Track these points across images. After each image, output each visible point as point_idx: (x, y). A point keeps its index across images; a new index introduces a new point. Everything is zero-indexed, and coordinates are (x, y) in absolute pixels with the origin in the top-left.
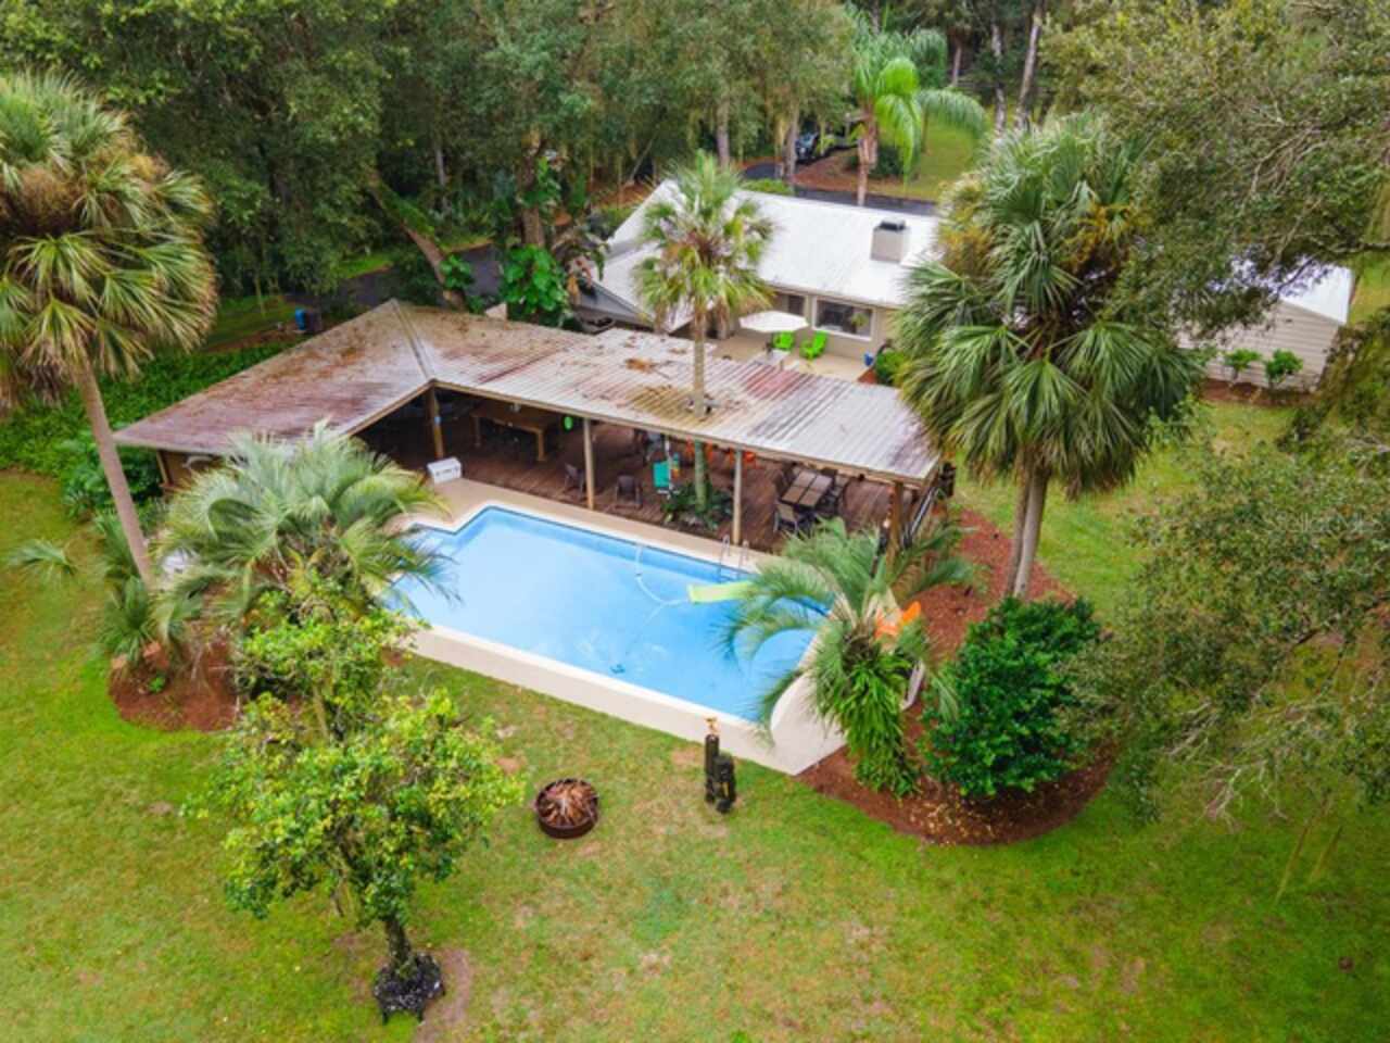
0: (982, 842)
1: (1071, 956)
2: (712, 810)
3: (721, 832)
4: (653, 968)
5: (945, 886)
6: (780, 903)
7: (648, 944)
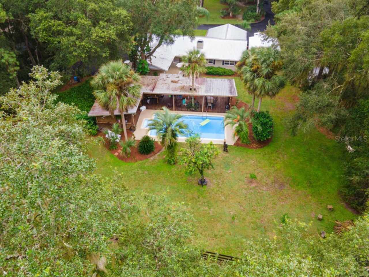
0: (262, 147)
1: (278, 157)
2: (225, 152)
3: (228, 155)
4: (230, 172)
5: (260, 154)
6: (241, 161)
7: (228, 170)
